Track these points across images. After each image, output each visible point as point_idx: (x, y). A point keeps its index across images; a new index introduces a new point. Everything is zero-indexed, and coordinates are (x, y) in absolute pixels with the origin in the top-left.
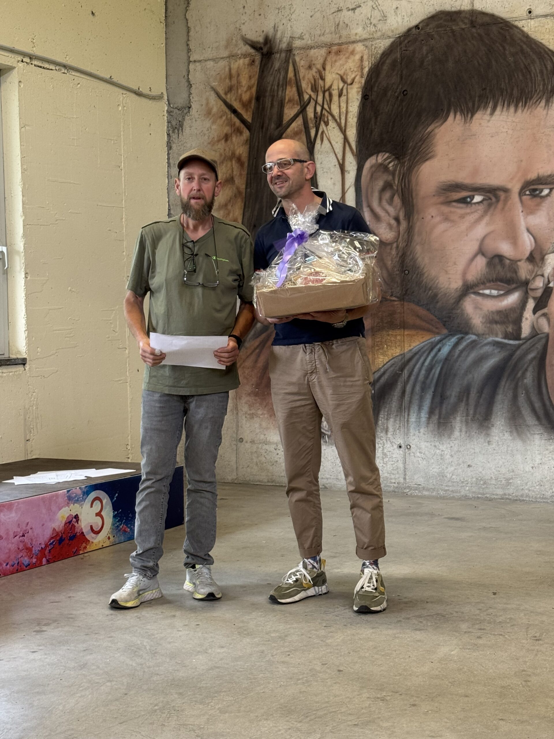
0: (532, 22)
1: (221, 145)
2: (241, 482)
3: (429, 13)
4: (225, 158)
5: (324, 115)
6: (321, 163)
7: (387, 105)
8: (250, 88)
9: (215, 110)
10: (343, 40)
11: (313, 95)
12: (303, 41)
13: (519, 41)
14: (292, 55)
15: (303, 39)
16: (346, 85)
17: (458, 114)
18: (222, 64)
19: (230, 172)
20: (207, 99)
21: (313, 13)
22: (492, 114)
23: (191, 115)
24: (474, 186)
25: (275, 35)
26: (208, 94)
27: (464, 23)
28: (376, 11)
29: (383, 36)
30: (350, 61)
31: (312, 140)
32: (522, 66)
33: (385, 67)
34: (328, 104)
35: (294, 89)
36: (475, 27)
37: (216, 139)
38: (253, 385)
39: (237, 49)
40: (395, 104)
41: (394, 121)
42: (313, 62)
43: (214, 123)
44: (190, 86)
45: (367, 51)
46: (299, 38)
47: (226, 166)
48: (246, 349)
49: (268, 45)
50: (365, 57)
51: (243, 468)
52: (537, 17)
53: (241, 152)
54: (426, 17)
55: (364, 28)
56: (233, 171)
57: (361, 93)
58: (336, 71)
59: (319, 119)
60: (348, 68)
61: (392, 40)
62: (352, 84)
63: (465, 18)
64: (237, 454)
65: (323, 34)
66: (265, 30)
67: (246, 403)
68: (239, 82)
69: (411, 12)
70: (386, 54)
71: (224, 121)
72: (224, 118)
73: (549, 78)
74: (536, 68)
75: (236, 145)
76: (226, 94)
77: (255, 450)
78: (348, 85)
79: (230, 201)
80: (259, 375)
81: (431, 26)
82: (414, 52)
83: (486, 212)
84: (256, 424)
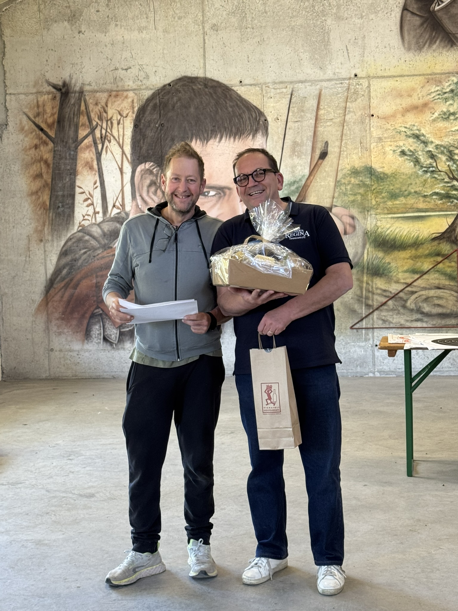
0: (243, 88)
1: (33, 151)
2: (53, 378)
3: (177, 76)
4: (35, 161)
5: (108, 136)
6: (106, 167)
7: (151, 132)
8: (53, 115)
9: (26, 128)
10: (120, 88)
11: (100, 123)
12: (91, 87)
13: (235, 99)
14: (83, 95)
15: (91, 86)
16: (122, 118)
17: (198, 140)
18: (31, 97)
19: (39, 170)
20: (21, 121)
21: (98, 69)
22: (220, 141)
23: (8, 130)
24: (210, 185)
25: (71, 81)
26: (21, 116)
27: (200, 85)
28: (142, 72)
29: (147, 88)
30: (125, 102)
31: (100, 151)
32: (237, 114)
33: (149, 108)
34: (110, 129)
35: (86, 118)
36: (207, 88)
37: (28, 147)
38: (60, 312)
39: (42, 88)
40: (156, 132)
41: (156, 143)
42: (99, 101)
43: (26, 136)
44: (7, 110)
45: (136, 96)
46: (88, 85)
47: (36, 166)
48: (55, 288)
49: (66, 88)
50: (135, 101)
51: (54, 368)
52: (246, 85)
53: (47, 157)
54: (175, 79)
55: (134, 82)
56: (41, 170)
57: (133, 123)
58: (115, 108)
59: (103, 139)
60: (124, 106)
61: (153, 91)
62: (126, 117)
63: (201, 81)
64: (49, 359)
65: (106, 84)
66: (63, 77)
67: (55, 325)
68: (44, 111)
69: (165, 75)
70: (149, 100)
71: (34, 136)
72: (34, 133)
73: (254, 122)
74: (246, 116)
75: (43, 151)
76: (35, 117)
77: (62, 356)
78: (123, 117)
79: (40, 189)
80: (64, 306)
81: (179, 84)
82: (168, 100)
83: (217, 202)
84: (63, 339)
